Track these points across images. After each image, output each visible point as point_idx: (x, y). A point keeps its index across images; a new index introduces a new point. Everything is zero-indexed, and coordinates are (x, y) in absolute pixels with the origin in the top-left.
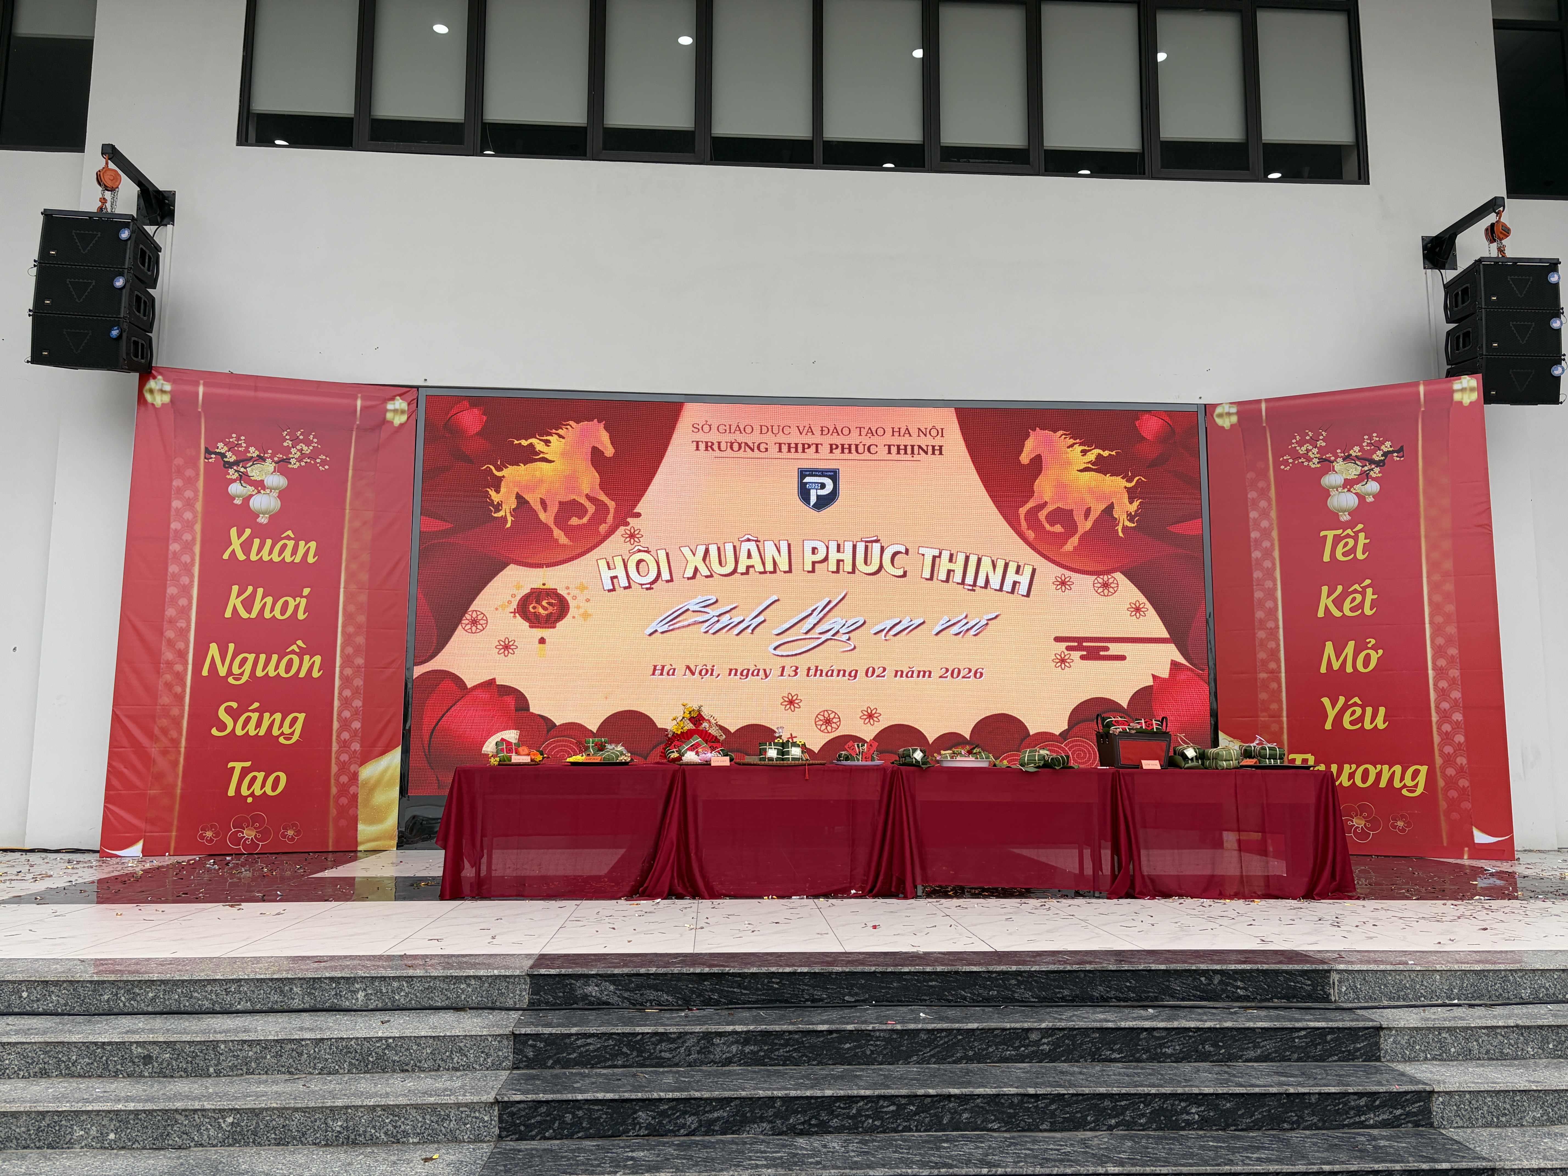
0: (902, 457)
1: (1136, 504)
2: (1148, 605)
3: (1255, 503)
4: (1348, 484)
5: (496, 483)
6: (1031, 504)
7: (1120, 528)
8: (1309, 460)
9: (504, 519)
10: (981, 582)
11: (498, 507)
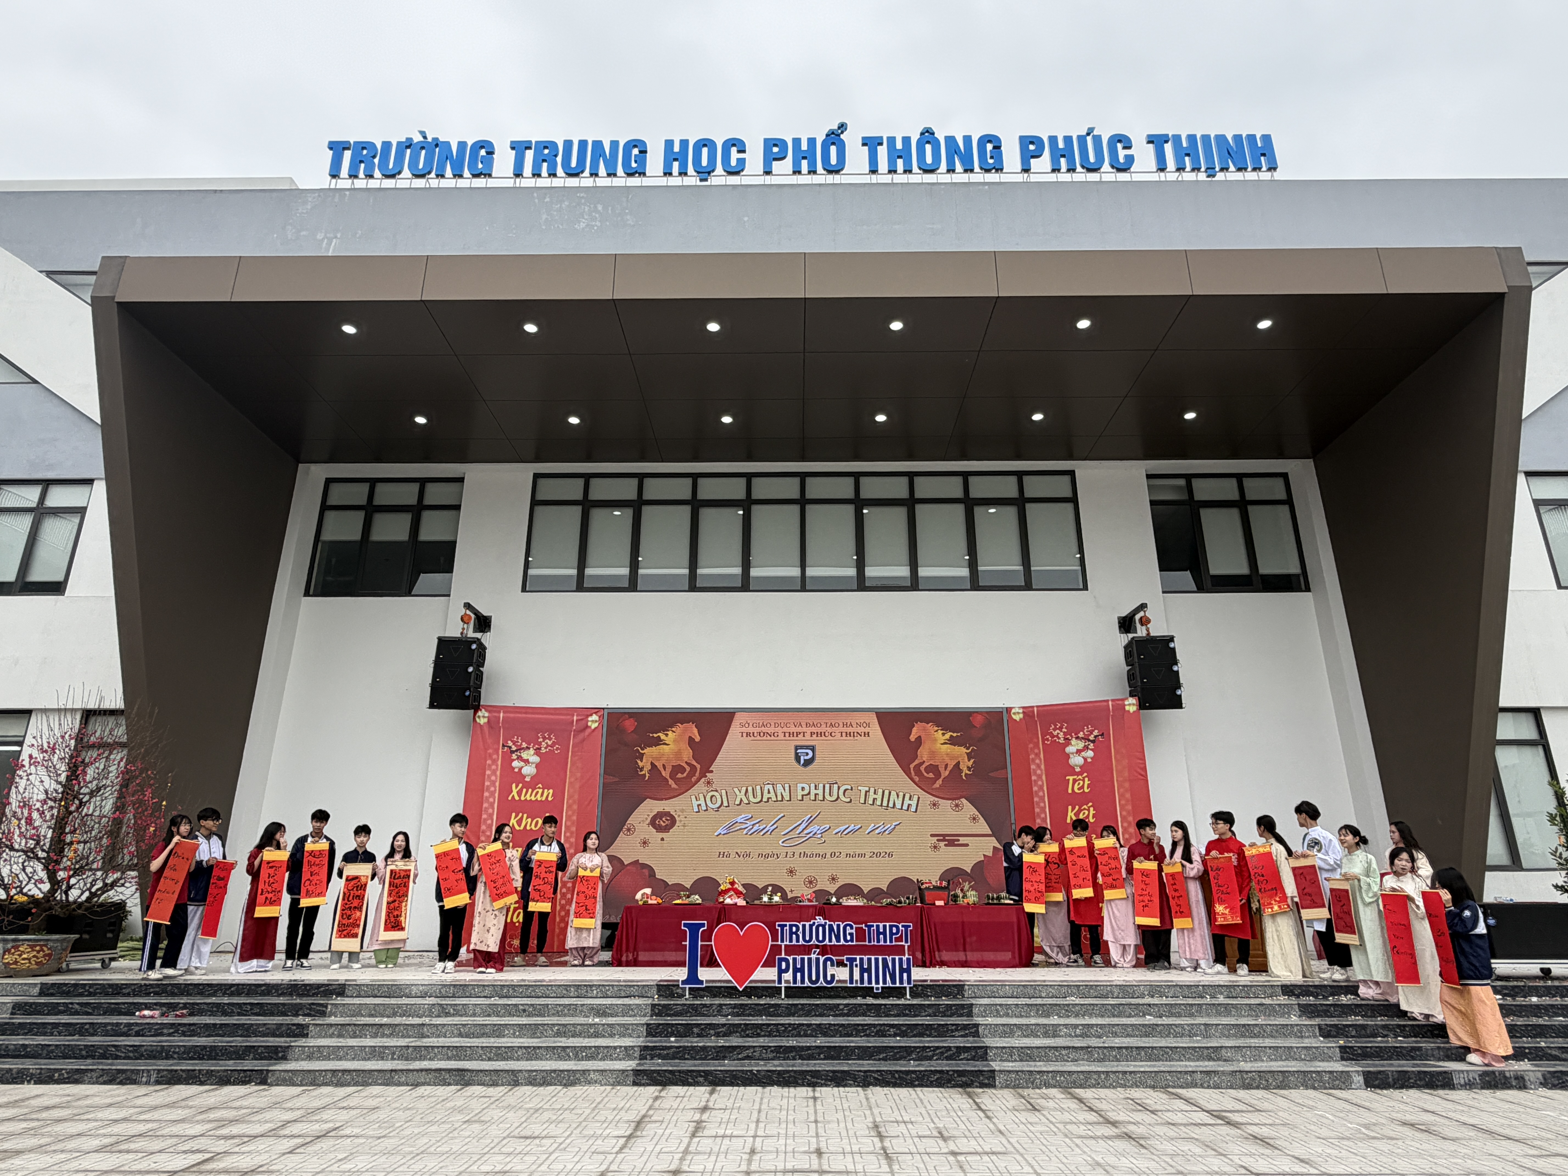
0: (849, 738)
1: (972, 761)
2: (980, 816)
3: (1033, 760)
4: (1079, 752)
5: (641, 756)
6: (916, 762)
7: (963, 774)
8: (1059, 738)
9: (645, 775)
10: (891, 805)
11: (642, 769)
